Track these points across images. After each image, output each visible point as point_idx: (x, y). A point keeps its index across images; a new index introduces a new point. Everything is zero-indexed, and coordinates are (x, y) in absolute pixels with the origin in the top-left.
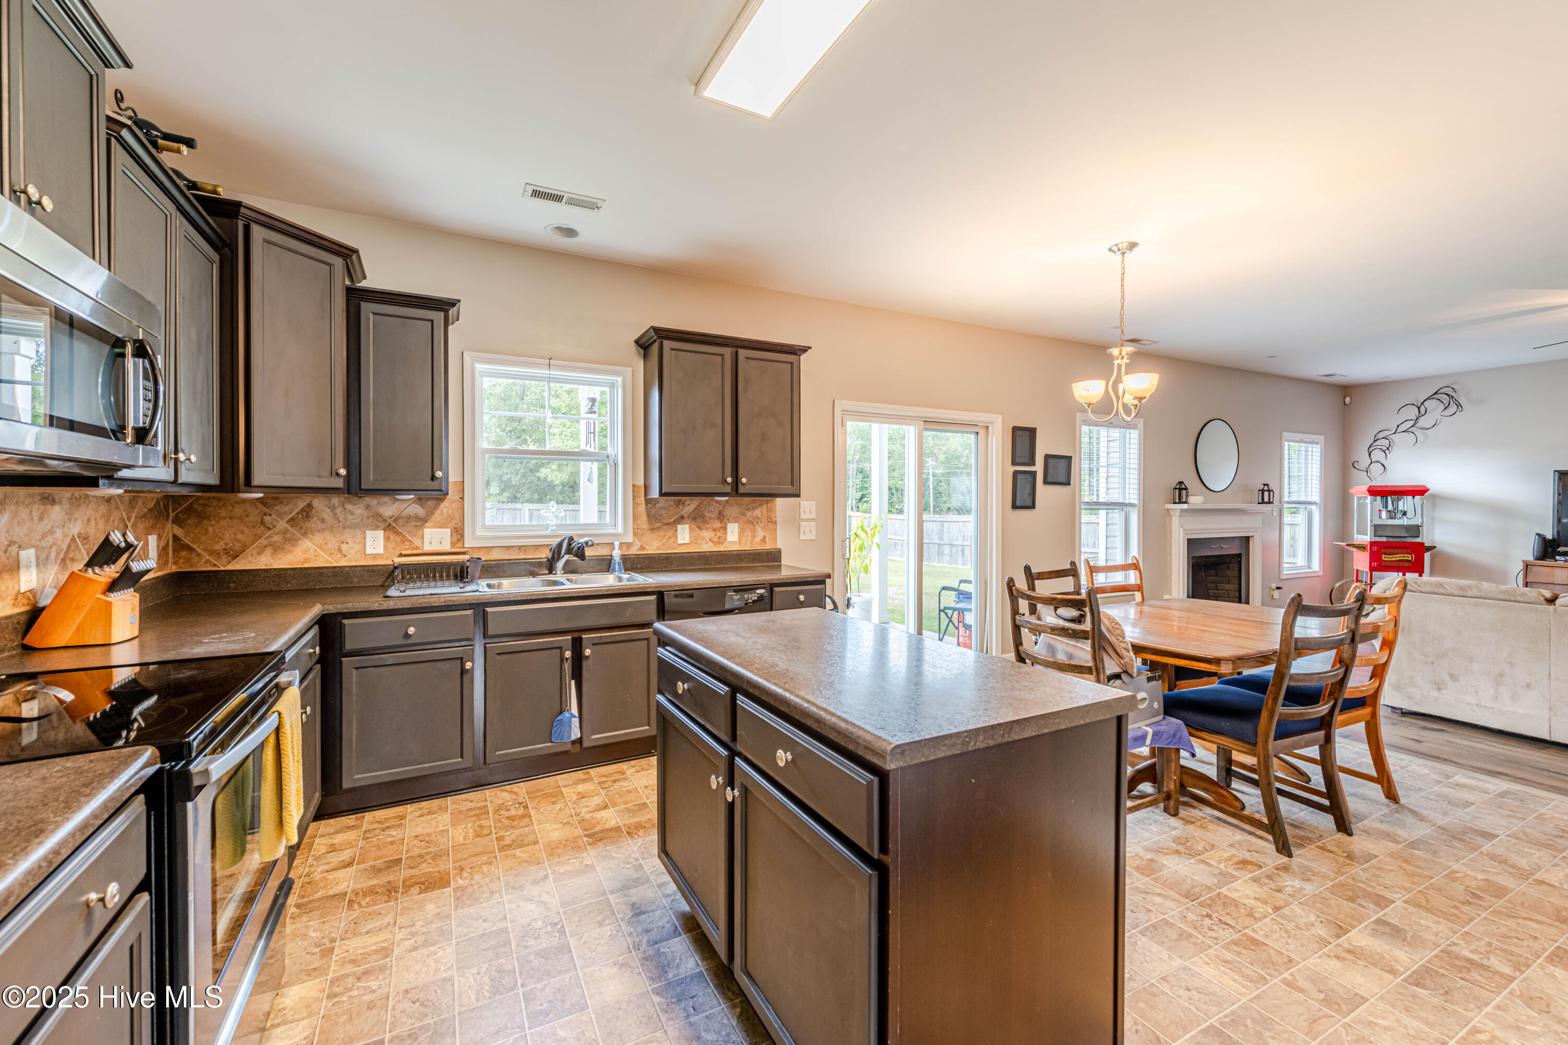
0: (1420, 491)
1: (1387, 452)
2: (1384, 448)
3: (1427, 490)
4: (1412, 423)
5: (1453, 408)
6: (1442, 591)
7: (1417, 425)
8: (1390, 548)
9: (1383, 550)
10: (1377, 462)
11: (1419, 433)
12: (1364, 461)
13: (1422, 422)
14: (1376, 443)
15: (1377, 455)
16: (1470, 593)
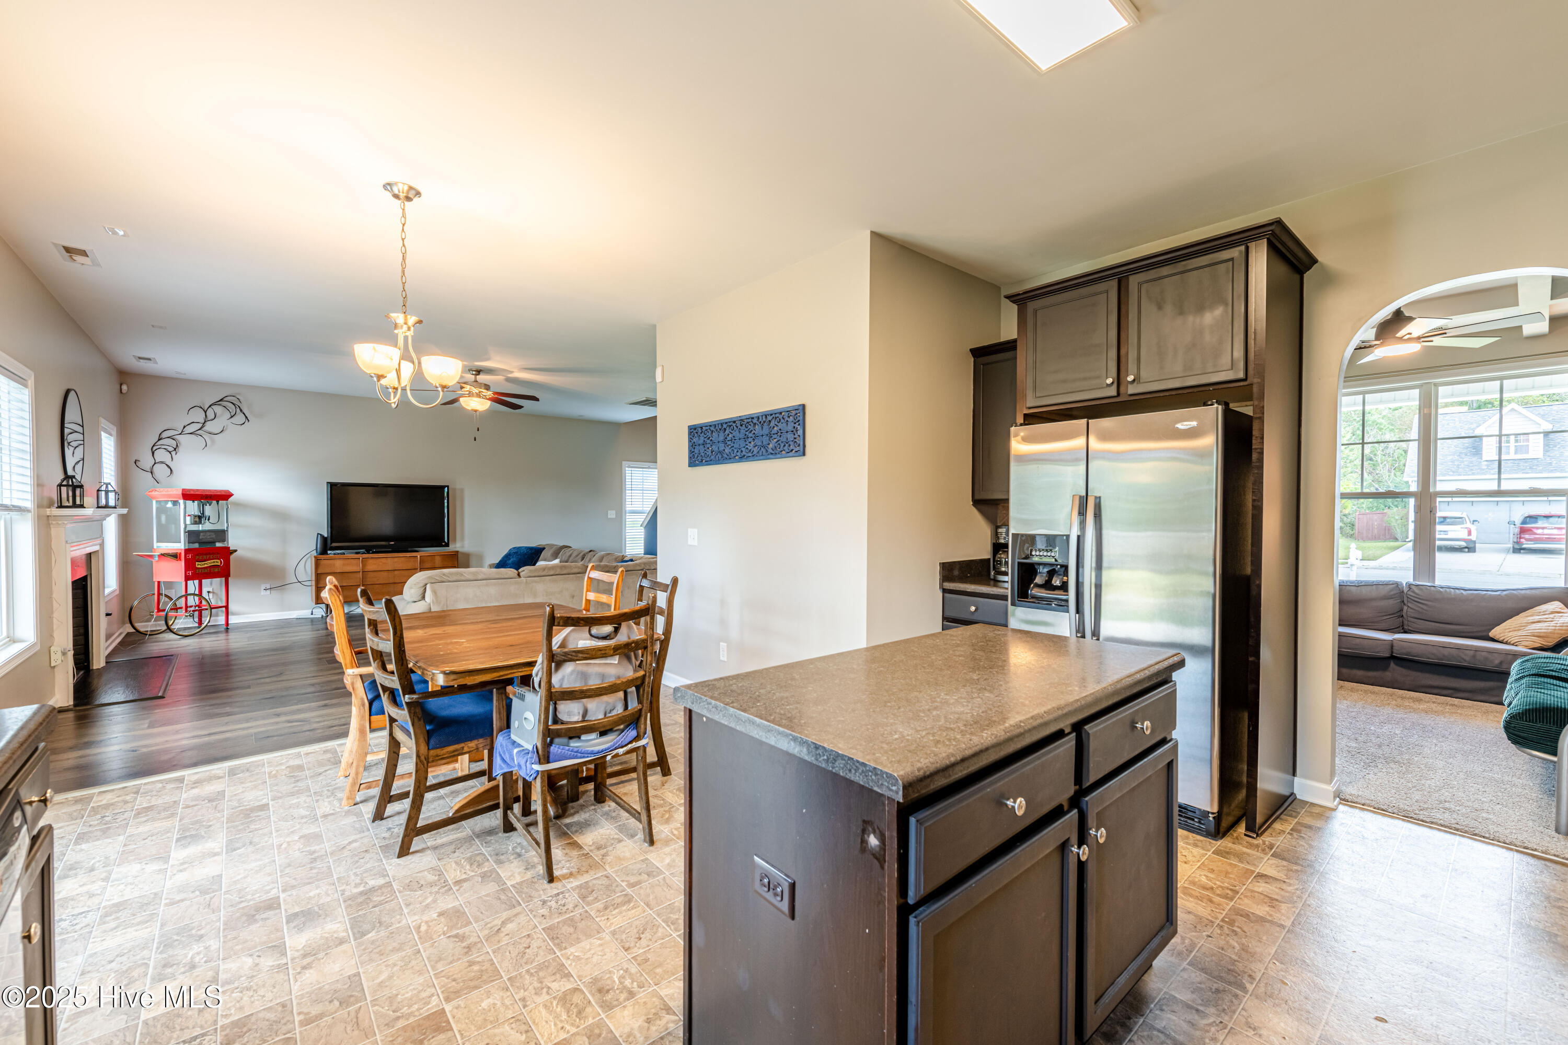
0: (226, 496)
1: (173, 453)
2: (171, 449)
3: (231, 495)
4: (199, 426)
5: (240, 418)
6: (463, 578)
7: (204, 429)
8: (202, 554)
9: (197, 557)
10: (162, 462)
11: (206, 436)
12: (147, 462)
13: (209, 427)
14: (160, 442)
15: (161, 455)
16: (480, 577)
